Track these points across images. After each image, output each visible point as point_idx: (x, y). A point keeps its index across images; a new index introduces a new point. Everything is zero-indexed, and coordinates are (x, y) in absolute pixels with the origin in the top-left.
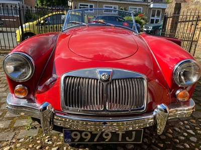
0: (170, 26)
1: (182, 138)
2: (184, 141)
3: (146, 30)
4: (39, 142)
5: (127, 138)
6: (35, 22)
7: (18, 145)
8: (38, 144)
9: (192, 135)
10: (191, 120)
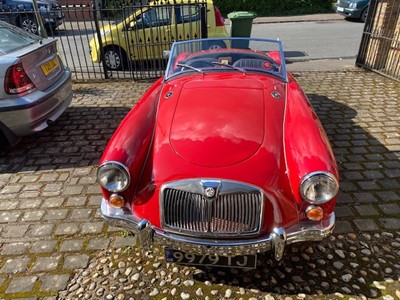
0: (381, 21)
1: (323, 262)
2: (323, 267)
3: (342, 9)
4: (138, 254)
5: (238, 263)
6: (120, 25)
7: (116, 257)
8: (138, 258)
9: (340, 259)
10: (350, 235)
